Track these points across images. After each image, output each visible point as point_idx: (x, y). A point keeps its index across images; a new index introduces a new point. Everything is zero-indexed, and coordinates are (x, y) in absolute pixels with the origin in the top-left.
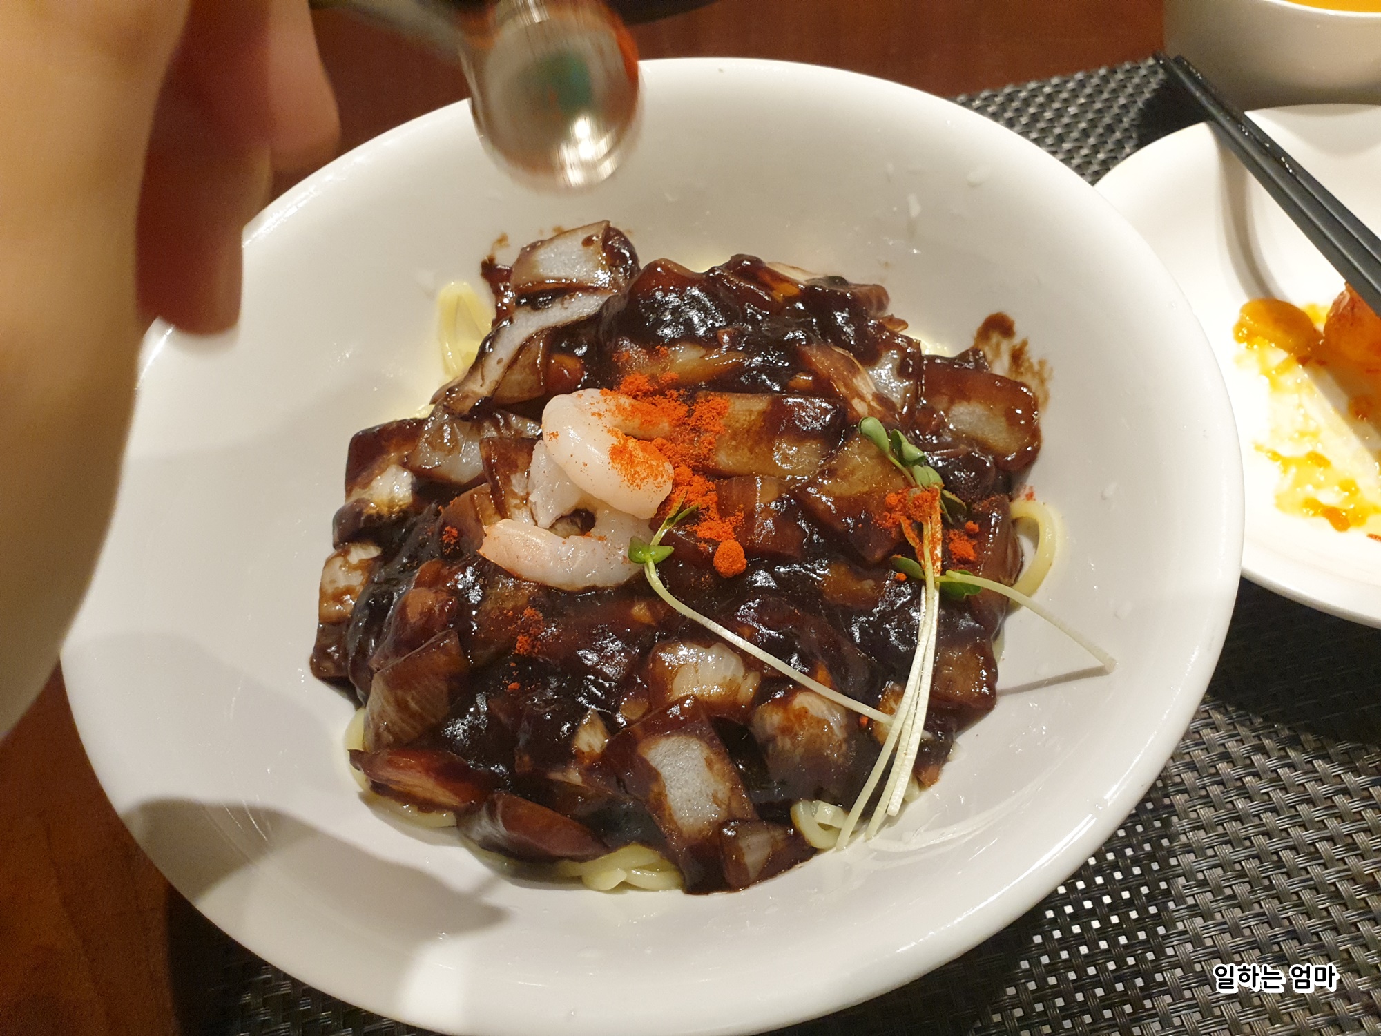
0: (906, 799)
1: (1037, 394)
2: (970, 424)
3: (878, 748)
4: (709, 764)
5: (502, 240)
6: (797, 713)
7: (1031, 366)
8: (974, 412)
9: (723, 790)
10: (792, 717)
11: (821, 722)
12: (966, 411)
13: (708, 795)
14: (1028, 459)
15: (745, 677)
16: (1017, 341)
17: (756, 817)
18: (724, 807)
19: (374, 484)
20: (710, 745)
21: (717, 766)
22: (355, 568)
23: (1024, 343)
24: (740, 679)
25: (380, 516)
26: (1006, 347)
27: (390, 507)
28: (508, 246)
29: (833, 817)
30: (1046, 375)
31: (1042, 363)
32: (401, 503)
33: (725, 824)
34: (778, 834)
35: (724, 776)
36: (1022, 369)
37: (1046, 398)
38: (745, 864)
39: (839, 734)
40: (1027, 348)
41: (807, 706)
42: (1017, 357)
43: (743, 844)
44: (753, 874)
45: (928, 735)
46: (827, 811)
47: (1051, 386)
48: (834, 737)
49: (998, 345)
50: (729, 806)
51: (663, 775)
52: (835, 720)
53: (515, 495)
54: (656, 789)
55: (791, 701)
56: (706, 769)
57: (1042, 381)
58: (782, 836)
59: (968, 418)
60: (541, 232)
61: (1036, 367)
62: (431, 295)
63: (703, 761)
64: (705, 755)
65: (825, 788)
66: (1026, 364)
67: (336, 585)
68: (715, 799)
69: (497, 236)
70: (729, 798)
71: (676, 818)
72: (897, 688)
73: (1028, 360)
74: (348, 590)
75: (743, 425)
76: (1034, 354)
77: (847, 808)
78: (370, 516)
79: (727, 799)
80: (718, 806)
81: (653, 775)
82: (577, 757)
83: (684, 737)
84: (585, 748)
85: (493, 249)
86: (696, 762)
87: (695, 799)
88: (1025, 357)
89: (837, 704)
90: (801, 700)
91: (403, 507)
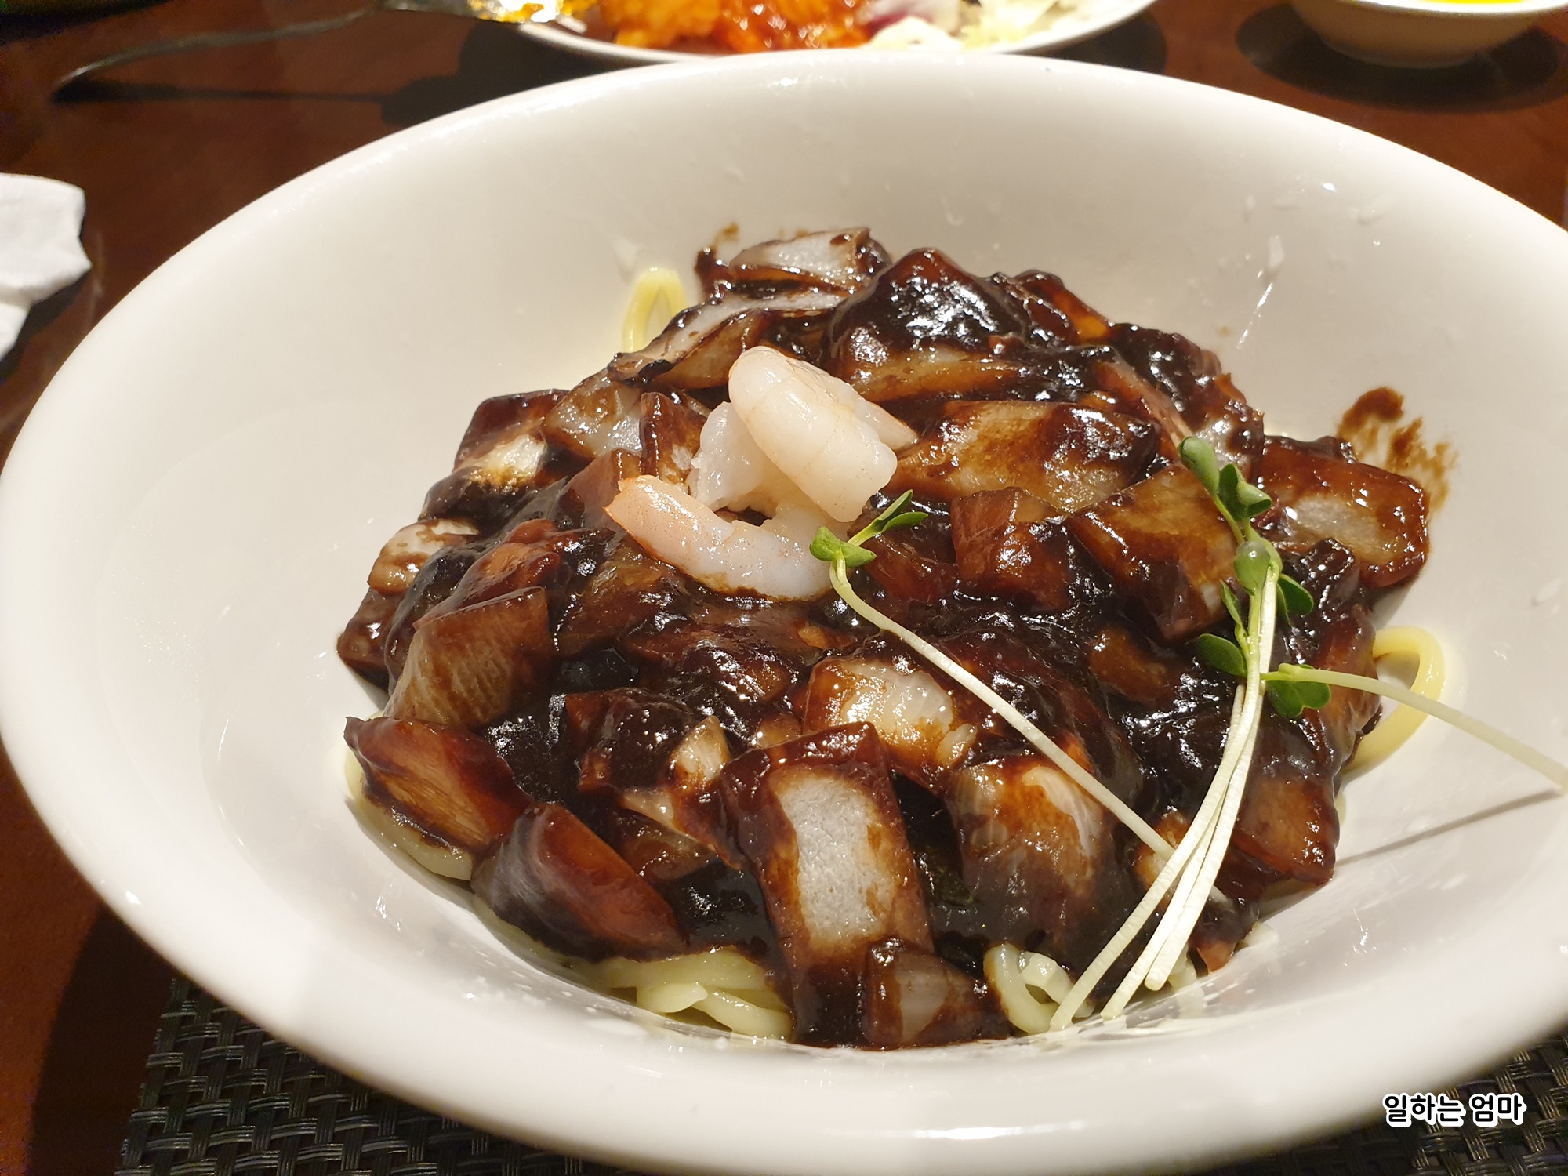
0: (1171, 982)
1: (1429, 490)
2: (1323, 523)
3: (1138, 891)
4: (874, 839)
5: (731, 232)
6: (1027, 790)
7: (1423, 453)
8: (1330, 508)
9: (886, 886)
10: (1018, 795)
11: (1062, 820)
12: (1319, 506)
13: (860, 891)
14: (1405, 574)
15: (953, 727)
16: (1404, 423)
17: (930, 946)
18: (882, 915)
19: (492, 453)
20: (881, 806)
21: (885, 844)
22: (438, 539)
23: (1416, 425)
24: (946, 728)
25: (489, 486)
26: (1385, 434)
27: (505, 479)
28: (735, 239)
29: (1052, 980)
30: (1445, 463)
31: (1440, 449)
32: (521, 475)
33: (880, 943)
34: (959, 983)
35: (893, 863)
38: (898, 1011)
39: (1086, 846)
41: (1044, 786)
42: (1401, 445)
43: (902, 980)
44: (907, 1034)
45: (1220, 897)
46: (1042, 969)
48: (1077, 848)
49: (1374, 432)
50: (891, 916)
51: (799, 835)
52: (1085, 824)
53: (672, 465)
54: (783, 855)
55: (1021, 772)
56: (867, 845)
58: (964, 990)
59: (1322, 516)
60: (781, 232)
63: (864, 829)
64: (869, 821)
65: (1047, 932)
66: (1415, 453)
67: (405, 549)
68: (871, 902)
69: (726, 225)
70: (893, 903)
71: (804, 911)
72: (1181, 820)
73: (1419, 446)
74: (417, 559)
75: (1006, 436)
76: (1428, 440)
77: (1075, 972)
78: (476, 484)
79: (889, 901)
80: (875, 913)
81: (783, 830)
82: (674, 777)
83: (844, 783)
84: (690, 768)
85: (717, 240)
86: (854, 829)
87: (840, 889)
88: (1414, 443)
89: (1092, 797)
90: (1035, 776)
91: (522, 480)
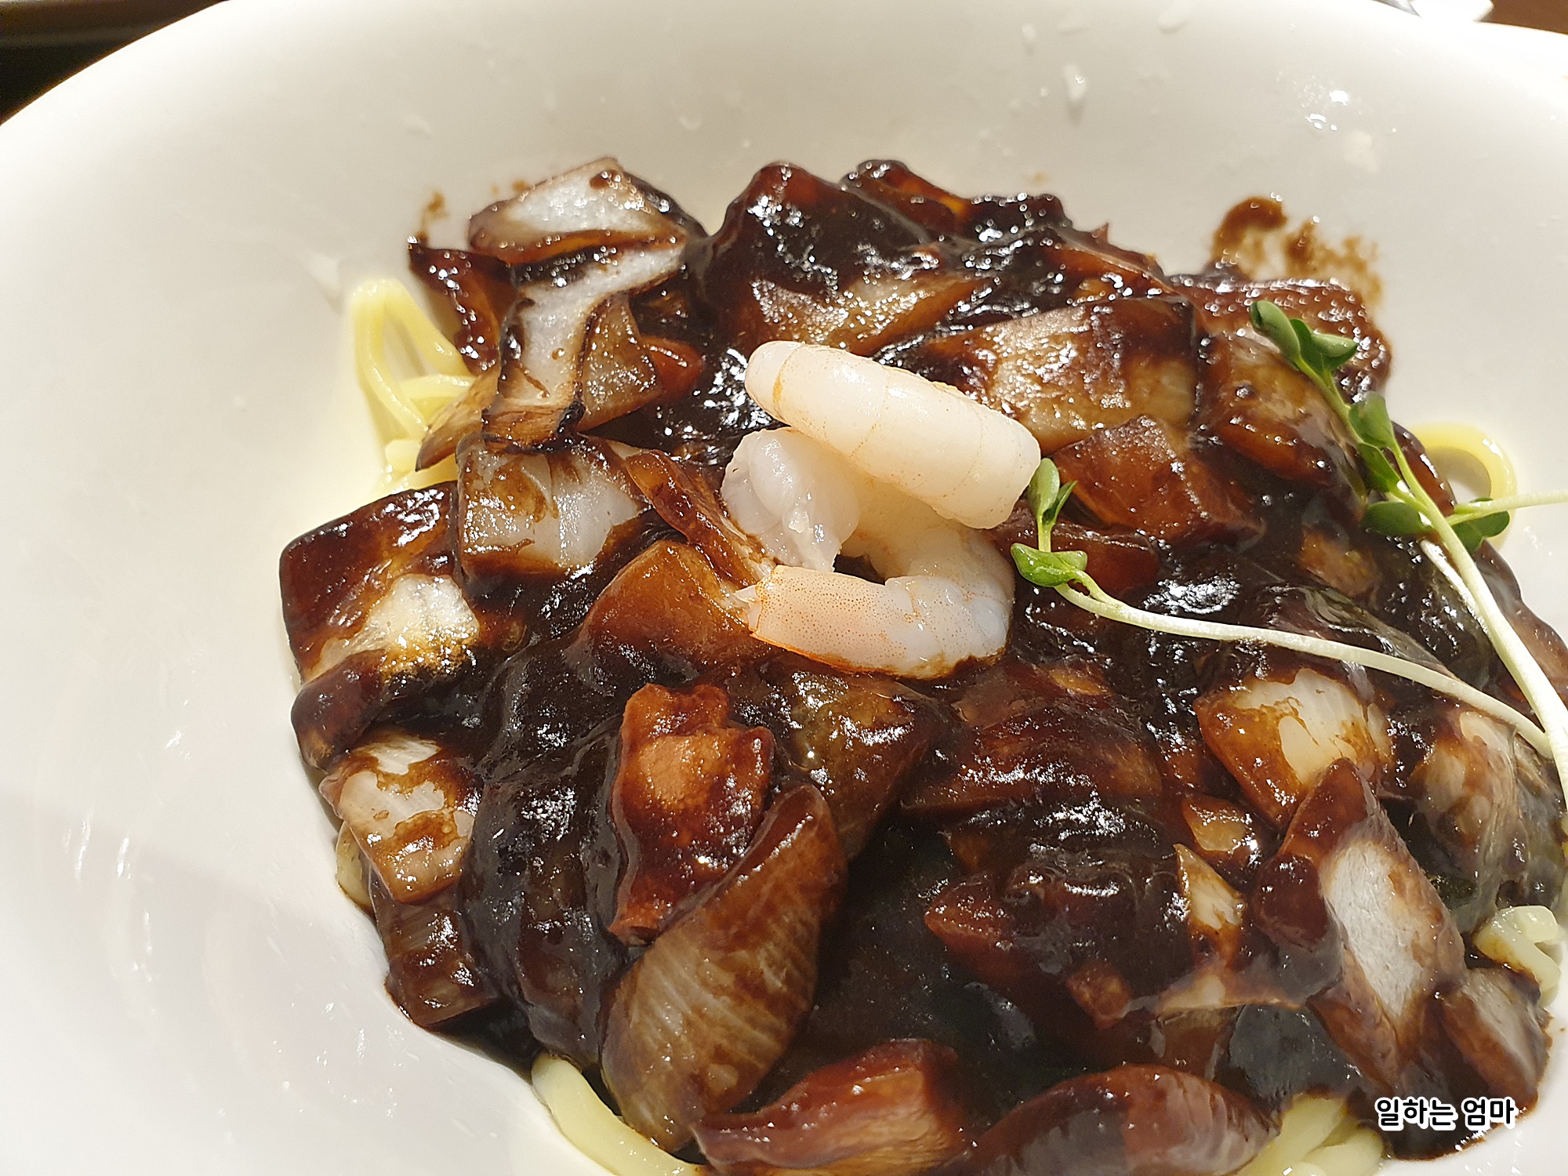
4: (1398, 884)
5: (436, 206)
7: (1330, 252)
13: (1406, 948)
15: (1366, 717)
16: (1292, 228)
18: (1429, 961)
19: (373, 621)
20: (1393, 847)
21: (1408, 884)
23: (1308, 227)
24: (1364, 722)
26: (1273, 243)
27: (439, 648)
28: (445, 215)
30: (1364, 256)
31: (1351, 243)
35: (1420, 900)
36: (1314, 263)
37: (1376, 286)
40: (1316, 233)
41: (1477, 734)
42: (1299, 252)
46: (1534, 920)
47: (1378, 268)
49: (1258, 245)
50: (1436, 955)
56: (1396, 897)
57: (1360, 266)
60: (495, 190)
61: (1341, 252)
62: (336, 303)
64: (1387, 869)
66: (1319, 255)
68: (1417, 951)
69: (428, 198)
70: (1434, 940)
71: (1384, 1008)
73: (1322, 247)
76: (1331, 236)
78: (401, 676)
84: (1215, 924)
85: (424, 222)
86: (1378, 888)
87: (1392, 962)
88: (1314, 246)
